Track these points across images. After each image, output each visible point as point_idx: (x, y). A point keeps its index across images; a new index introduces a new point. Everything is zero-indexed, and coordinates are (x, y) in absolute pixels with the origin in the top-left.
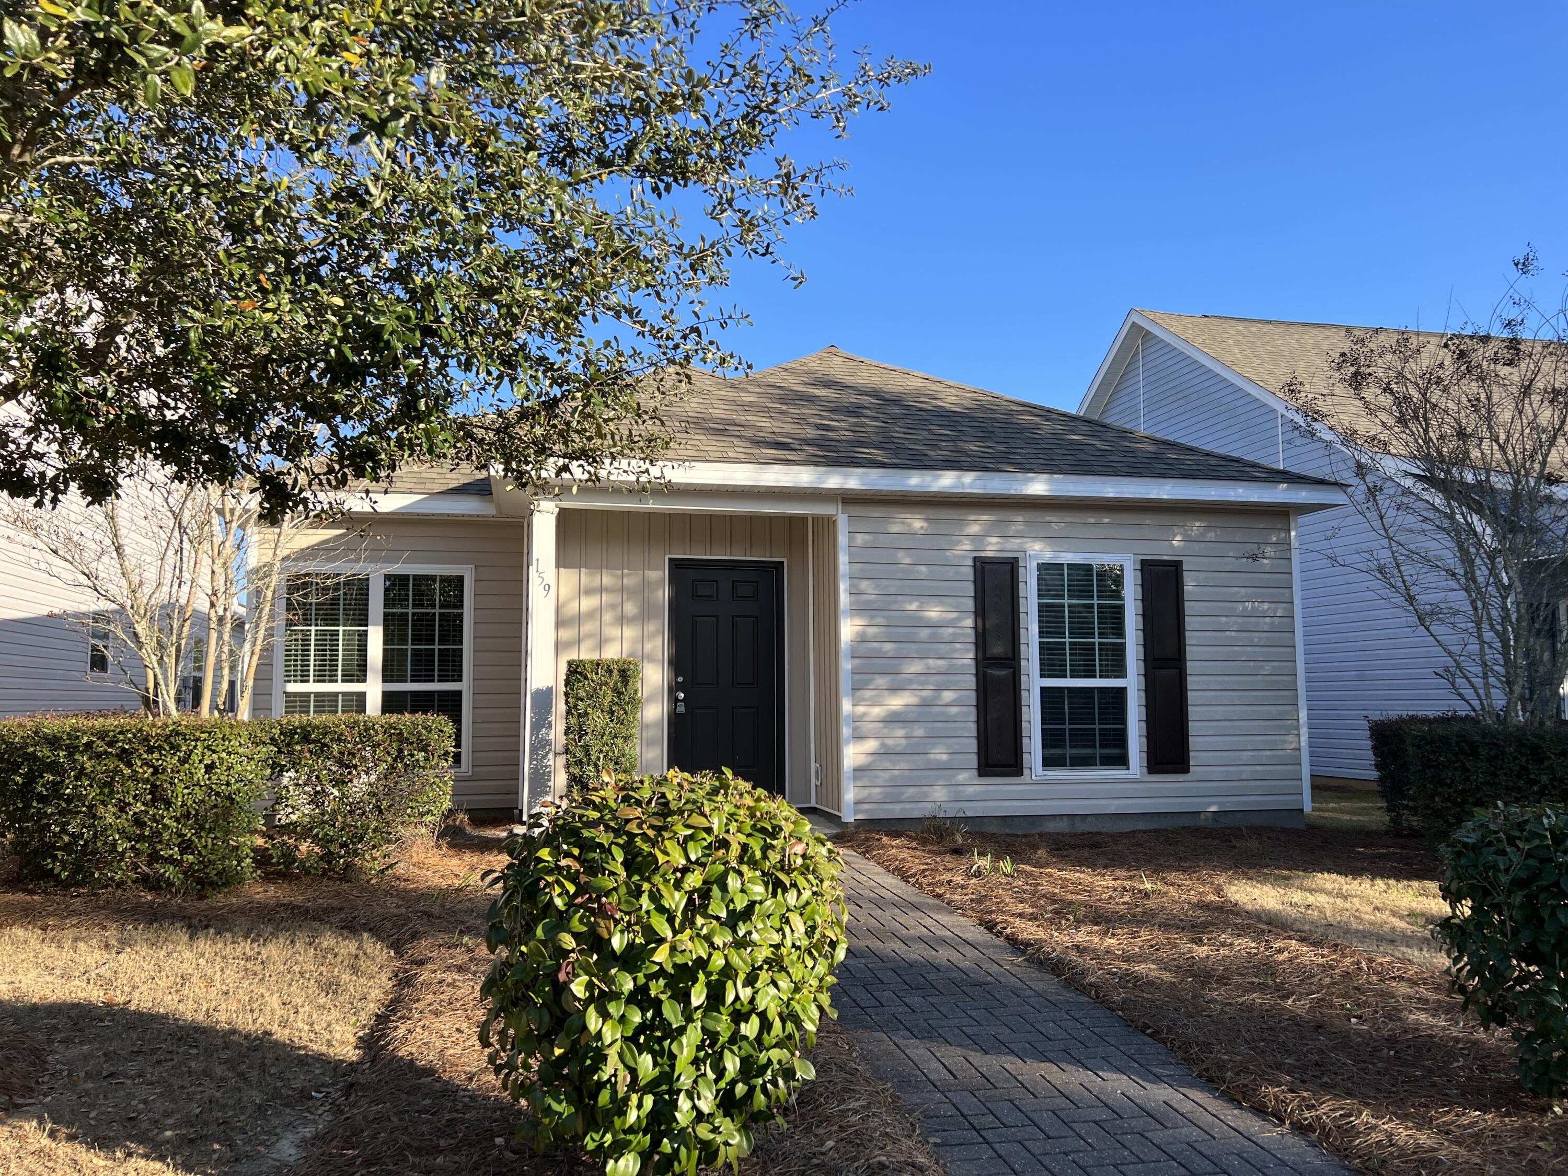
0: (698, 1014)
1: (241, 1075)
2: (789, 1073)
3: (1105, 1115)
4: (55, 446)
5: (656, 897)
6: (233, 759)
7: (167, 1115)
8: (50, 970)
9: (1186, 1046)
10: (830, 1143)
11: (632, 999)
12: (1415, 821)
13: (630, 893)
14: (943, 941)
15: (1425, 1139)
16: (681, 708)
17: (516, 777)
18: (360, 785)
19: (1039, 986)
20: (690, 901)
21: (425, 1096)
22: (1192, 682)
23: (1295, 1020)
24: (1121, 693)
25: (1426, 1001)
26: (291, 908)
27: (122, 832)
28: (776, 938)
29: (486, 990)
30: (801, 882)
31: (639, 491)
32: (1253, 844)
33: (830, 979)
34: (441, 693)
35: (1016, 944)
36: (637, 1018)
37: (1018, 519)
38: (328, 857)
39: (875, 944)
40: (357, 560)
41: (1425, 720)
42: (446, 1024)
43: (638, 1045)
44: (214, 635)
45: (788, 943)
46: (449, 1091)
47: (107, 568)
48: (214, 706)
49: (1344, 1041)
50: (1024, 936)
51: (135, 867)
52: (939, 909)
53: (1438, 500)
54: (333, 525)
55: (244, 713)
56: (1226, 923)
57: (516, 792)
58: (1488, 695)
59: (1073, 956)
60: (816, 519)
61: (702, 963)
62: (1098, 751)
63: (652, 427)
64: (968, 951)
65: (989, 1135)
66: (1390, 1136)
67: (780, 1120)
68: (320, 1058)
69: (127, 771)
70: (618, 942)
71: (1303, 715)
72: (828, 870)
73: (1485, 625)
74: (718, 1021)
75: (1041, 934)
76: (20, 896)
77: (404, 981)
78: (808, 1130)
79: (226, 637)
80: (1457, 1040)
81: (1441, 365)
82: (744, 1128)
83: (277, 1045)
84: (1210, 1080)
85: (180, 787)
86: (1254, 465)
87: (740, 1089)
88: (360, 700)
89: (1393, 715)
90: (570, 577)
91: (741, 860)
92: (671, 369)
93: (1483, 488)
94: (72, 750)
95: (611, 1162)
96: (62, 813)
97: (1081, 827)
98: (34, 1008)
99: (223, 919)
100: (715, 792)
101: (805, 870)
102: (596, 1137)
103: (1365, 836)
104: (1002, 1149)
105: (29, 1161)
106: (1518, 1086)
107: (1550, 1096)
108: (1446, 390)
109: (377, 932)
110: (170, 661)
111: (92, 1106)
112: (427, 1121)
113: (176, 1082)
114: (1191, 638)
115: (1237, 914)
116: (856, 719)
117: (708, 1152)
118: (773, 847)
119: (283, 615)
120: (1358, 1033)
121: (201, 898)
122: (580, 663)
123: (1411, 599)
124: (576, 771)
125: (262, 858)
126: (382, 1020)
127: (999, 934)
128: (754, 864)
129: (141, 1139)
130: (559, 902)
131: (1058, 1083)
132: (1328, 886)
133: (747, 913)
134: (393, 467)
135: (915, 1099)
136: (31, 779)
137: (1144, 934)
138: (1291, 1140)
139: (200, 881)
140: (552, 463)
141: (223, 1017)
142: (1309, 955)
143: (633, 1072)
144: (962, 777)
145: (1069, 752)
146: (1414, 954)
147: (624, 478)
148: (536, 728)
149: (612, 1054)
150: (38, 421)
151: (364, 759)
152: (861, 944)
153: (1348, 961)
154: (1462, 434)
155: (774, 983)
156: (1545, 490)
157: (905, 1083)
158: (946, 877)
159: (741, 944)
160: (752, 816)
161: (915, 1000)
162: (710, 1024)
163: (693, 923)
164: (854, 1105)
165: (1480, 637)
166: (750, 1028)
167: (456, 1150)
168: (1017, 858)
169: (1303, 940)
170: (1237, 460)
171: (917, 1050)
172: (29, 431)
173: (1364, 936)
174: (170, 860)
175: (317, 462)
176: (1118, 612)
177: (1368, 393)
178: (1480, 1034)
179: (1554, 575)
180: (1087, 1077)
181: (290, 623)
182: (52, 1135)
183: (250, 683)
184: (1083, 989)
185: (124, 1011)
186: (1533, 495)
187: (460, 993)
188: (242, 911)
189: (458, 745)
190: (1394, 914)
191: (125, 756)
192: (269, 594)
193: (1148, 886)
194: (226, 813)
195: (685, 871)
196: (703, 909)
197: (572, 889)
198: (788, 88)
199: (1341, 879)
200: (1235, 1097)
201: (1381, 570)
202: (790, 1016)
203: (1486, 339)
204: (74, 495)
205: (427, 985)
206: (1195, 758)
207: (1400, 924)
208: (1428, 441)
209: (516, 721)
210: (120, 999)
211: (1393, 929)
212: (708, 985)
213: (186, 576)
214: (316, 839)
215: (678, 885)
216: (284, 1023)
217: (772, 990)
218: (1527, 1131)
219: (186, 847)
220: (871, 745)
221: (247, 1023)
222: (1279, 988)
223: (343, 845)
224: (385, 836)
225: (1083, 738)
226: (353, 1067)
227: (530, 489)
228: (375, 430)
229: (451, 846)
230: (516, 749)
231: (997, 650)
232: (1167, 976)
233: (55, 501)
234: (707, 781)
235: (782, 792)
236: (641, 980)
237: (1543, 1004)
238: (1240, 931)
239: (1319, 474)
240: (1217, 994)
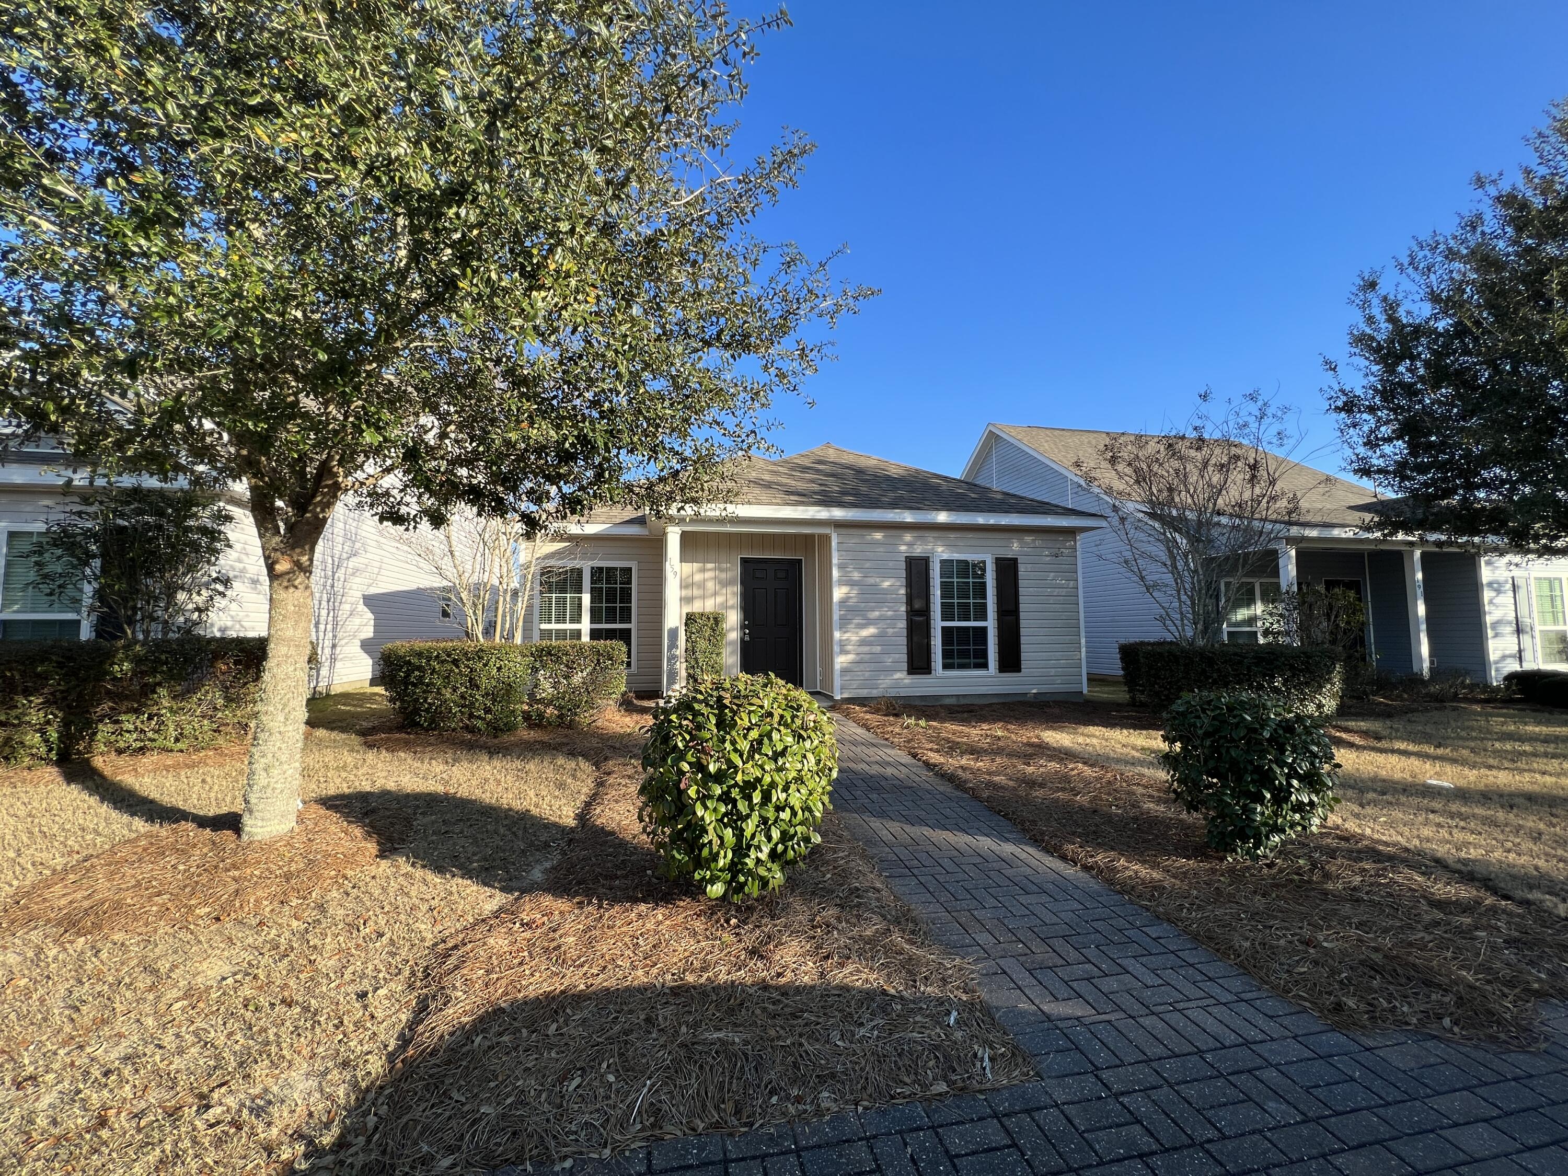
0: (757, 808)
1: (514, 833)
2: (807, 840)
3: (978, 860)
4: (415, 499)
5: (734, 743)
6: (511, 664)
7: (474, 854)
8: (417, 775)
9: (1022, 823)
10: (829, 876)
11: (720, 799)
12: (1143, 698)
13: (719, 740)
14: (889, 764)
15: (1156, 875)
16: (747, 638)
17: (660, 675)
18: (577, 679)
19: (941, 789)
20: (752, 745)
21: (610, 847)
22: (1023, 623)
23: (1081, 808)
24: (984, 630)
25: (1153, 797)
26: (542, 743)
27: (454, 702)
28: (799, 766)
29: (642, 791)
30: (813, 735)
31: (721, 521)
32: (1057, 711)
33: (829, 788)
34: (620, 630)
35: (928, 765)
36: (723, 809)
37: (930, 535)
38: (561, 716)
39: (852, 765)
40: (575, 559)
41: (1149, 644)
42: (621, 807)
43: (724, 824)
44: (501, 599)
45: (806, 768)
46: (622, 844)
47: (446, 563)
48: (502, 636)
49: (1109, 819)
50: (933, 761)
51: (462, 720)
52: (887, 746)
53: (1157, 525)
54: (562, 540)
55: (518, 640)
56: (1043, 754)
57: (660, 682)
58: (1183, 630)
59: (960, 772)
60: (820, 536)
61: (758, 780)
62: (972, 660)
63: (730, 484)
64: (902, 768)
65: (915, 871)
66: (1136, 872)
67: (801, 863)
68: (555, 825)
69: (457, 671)
70: (712, 768)
71: (1083, 641)
72: (828, 729)
73: (1182, 592)
74: (768, 811)
75: (942, 760)
76: (403, 735)
77: (600, 784)
78: (816, 869)
79: (508, 599)
80: (1171, 819)
81: (1158, 452)
82: (782, 869)
83: (532, 817)
84: (1036, 841)
85: (484, 679)
86: (1057, 506)
87: (780, 848)
88: (577, 634)
89: (1132, 640)
90: (688, 568)
91: (780, 724)
92: (740, 453)
93: (1182, 518)
94: (429, 659)
95: (709, 887)
96: (424, 692)
97: (963, 701)
98: (408, 795)
99: (507, 749)
100: (765, 685)
101: (815, 729)
102: (702, 873)
103: (1118, 706)
104: (922, 879)
105: (401, 879)
106: (1207, 845)
107: (1226, 851)
108: (1161, 465)
109: (586, 757)
110: (479, 613)
111: (435, 849)
112: (611, 861)
113: (479, 836)
114: (1022, 599)
115: (1049, 749)
116: (842, 644)
117: (764, 882)
118: (797, 716)
119: (538, 588)
120: (1117, 815)
121: (496, 737)
122: (693, 614)
123: (1142, 578)
124: (691, 672)
125: (527, 716)
126: (588, 804)
127: (919, 760)
128: (787, 726)
129: (460, 867)
130: (680, 745)
131: (953, 843)
132: (1097, 733)
133: (783, 753)
134: (591, 509)
135: (875, 851)
136: (408, 675)
137: (998, 760)
138: (1081, 874)
139: (495, 728)
140: (675, 506)
141: (504, 801)
142: (1088, 771)
143: (721, 838)
144: (898, 675)
145: (956, 661)
146: (1145, 771)
147: (713, 514)
148: (670, 649)
149: (710, 829)
150: (406, 486)
151: (579, 664)
152: (844, 765)
153: (1109, 775)
154: (1170, 490)
155: (798, 791)
156: (1216, 519)
157: (869, 842)
158: (890, 729)
159: (780, 770)
160: (786, 699)
161: (874, 796)
162: (764, 813)
163: (753, 758)
164: (841, 854)
165: (1179, 599)
166: (785, 815)
167: (625, 877)
168: (929, 718)
169: (1085, 763)
170: (1048, 504)
171: (875, 823)
172: (401, 491)
173: (1118, 761)
174: (479, 717)
175: (551, 506)
176: (984, 585)
177: (1120, 467)
178: (1184, 815)
179: (1219, 565)
180: (968, 839)
181: (541, 592)
182: (413, 865)
183: (521, 624)
184: (965, 791)
185: (454, 797)
186: (1209, 522)
187: (629, 790)
188: (516, 745)
189: (629, 657)
190: (1133, 748)
191: (455, 662)
192: (530, 577)
193: (999, 733)
194: (508, 693)
195: (749, 729)
196: (759, 751)
197: (688, 737)
198: (805, 301)
199: (1104, 729)
200: (1048, 851)
201: (1126, 562)
202: (807, 809)
203: (1183, 438)
204: (425, 525)
205: (611, 785)
206: (1024, 664)
207: (1137, 754)
208: (1152, 494)
209: (660, 644)
210: (452, 791)
211: (1133, 757)
212: (762, 791)
213: (487, 568)
214: (555, 707)
215: (745, 737)
216: (536, 806)
217: (798, 795)
218: (1213, 871)
219: (488, 711)
220: (851, 657)
221: (517, 805)
222: (1073, 789)
223: (569, 710)
224: (591, 705)
225: (964, 654)
226: (572, 830)
227: (663, 519)
228: (582, 488)
229: (626, 710)
230: (660, 660)
231: (917, 605)
232: (1011, 783)
233: (415, 528)
234: (760, 679)
235: (801, 685)
236: (725, 789)
237: (1222, 801)
238: (1051, 758)
239: (1092, 511)
240: (1039, 793)
